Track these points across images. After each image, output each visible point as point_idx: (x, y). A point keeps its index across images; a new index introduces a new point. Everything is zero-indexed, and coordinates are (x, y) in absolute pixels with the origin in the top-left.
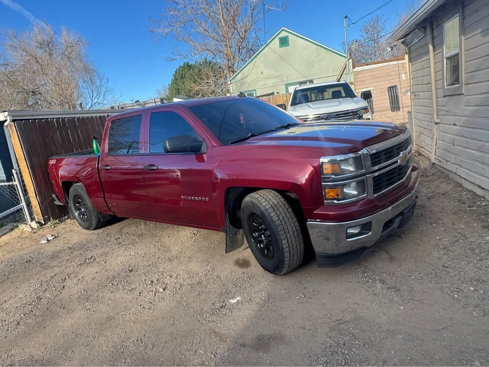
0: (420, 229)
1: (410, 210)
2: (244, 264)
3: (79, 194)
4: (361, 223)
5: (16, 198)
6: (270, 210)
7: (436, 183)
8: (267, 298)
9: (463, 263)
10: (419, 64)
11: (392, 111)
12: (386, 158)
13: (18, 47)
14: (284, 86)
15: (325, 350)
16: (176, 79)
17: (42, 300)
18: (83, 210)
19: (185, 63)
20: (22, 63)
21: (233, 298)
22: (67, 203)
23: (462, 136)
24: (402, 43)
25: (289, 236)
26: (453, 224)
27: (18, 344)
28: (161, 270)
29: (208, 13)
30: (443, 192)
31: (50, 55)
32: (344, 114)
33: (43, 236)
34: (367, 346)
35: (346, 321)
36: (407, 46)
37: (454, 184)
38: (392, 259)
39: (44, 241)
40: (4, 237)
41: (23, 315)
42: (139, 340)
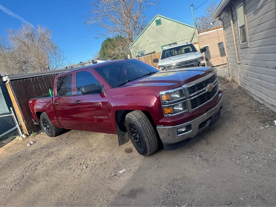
0: (226, 125)
1: (216, 116)
2: (129, 151)
3: (45, 118)
4: (185, 126)
5: (13, 122)
6: (137, 122)
7: (240, 98)
8: (139, 169)
9: (245, 143)
10: (228, 31)
11: (221, 56)
12: (198, 89)
13: (15, 38)
14: (161, 47)
15: (164, 195)
16: (103, 48)
17: (24, 177)
18: (48, 126)
19: (107, 38)
20: (18, 47)
21: (121, 170)
22: (40, 123)
23: (251, 71)
24: (219, 19)
25: (148, 135)
26: (244, 121)
27: (11, 201)
28: (86, 157)
29: (116, 10)
30: (243, 103)
31: (33, 40)
32: (190, 62)
33: (28, 142)
34: (185, 192)
35: (177, 179)
36: (221, 21)
37: (250, 97)
38: (208, 143)
39: (28, 145)
40: (8, 144)
41: (14, 185)
42: (71, 196)
